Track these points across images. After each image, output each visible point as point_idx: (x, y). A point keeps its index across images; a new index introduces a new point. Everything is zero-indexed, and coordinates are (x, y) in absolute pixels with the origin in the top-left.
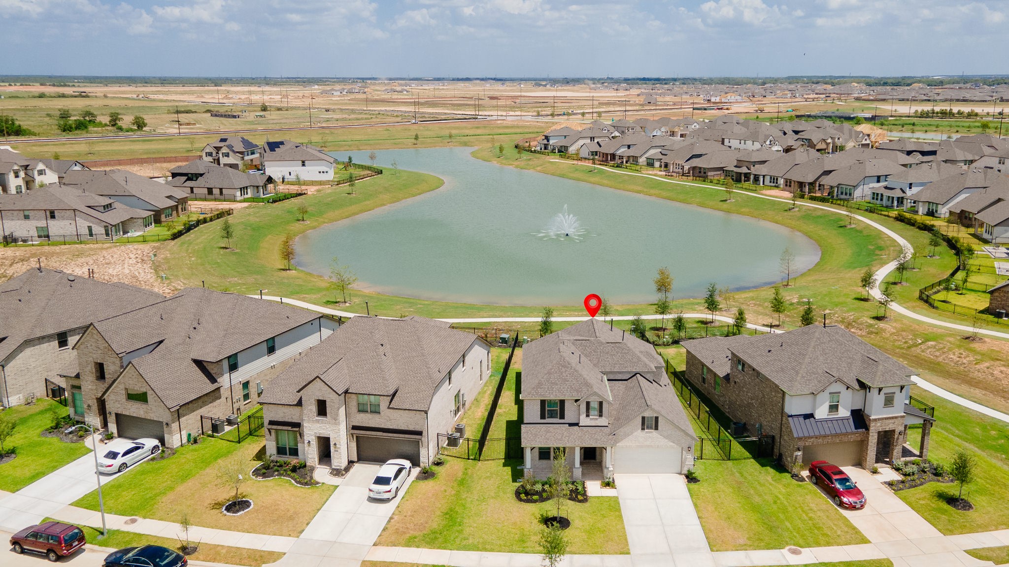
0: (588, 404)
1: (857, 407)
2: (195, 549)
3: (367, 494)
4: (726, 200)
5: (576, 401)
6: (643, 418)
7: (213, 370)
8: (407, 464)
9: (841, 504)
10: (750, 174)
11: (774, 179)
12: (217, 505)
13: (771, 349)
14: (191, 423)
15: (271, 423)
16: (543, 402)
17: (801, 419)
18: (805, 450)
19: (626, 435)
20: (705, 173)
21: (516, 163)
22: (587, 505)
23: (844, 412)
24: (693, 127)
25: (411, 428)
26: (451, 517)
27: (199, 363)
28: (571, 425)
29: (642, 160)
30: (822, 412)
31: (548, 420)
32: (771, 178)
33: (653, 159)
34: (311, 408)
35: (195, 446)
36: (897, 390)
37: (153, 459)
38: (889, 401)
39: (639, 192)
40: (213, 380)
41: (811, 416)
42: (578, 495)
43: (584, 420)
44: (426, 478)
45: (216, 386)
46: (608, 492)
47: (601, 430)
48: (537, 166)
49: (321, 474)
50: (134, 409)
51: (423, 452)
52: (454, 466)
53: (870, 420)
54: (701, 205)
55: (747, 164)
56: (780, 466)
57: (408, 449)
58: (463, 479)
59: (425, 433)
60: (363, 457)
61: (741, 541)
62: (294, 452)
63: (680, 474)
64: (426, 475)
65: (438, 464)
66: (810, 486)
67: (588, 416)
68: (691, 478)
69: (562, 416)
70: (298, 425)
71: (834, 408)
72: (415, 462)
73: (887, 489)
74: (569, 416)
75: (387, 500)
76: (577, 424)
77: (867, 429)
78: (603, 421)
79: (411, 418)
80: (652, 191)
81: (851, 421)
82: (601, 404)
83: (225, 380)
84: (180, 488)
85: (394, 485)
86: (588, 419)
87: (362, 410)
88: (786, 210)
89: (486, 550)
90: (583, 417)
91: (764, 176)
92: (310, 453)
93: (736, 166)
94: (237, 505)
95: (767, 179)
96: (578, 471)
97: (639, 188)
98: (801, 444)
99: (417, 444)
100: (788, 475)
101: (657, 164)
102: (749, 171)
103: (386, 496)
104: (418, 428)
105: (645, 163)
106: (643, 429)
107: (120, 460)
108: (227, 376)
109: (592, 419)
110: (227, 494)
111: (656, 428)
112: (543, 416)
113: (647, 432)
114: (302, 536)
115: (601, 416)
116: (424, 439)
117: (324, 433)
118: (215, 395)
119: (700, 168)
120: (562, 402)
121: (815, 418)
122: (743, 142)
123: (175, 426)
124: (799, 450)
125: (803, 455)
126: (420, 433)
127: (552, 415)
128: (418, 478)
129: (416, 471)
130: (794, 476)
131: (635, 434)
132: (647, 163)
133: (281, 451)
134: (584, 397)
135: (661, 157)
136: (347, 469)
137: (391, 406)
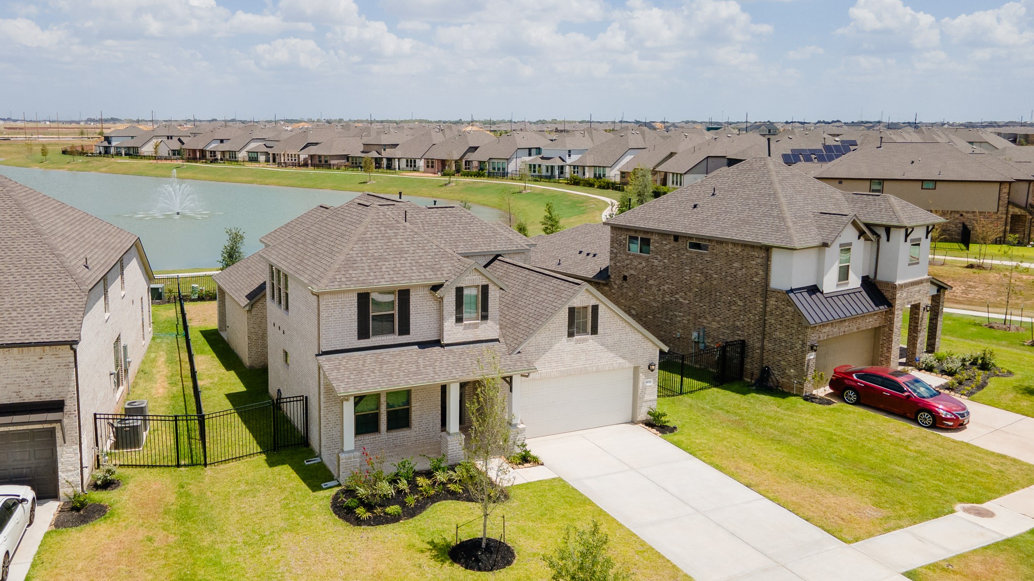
0: (459, 291)
5: (435, 288)
6: (572, 311)
8: (25, 493)
16: (363, 299)
17: (806, 294)
18: (818, 348)
19: (542, 351)
23: (854, 282)
25: (29, 396)
28: (423, 345)
30: (830, 284)
31: (374, 341)
36: (924, 235)
41: (817, 289)
43: (452, 332)
44: (84, 520)
47: (488, 349)
51: (67, 458)
53: (894, 287)
59: (70, 405)
63: (633, 422)
64: (78, 513)
65: (107, 485)
66: (838, 406)
67: (459, 320)
68: (659, 425)
69: (405, 329)
71: (844, 274)
72: (46, 488)
74: (420, 327)
76: (437, 343)
77: (890, 305)
78: (489, 329)
79: (27, 369)
81: (866, 294)
82: (484, 291)
86: (460, 327)
90: (449, 323)
99: (48, 440)
104: (49, 395)
106: (571, 335)
109: (467, 327)
111: (594, 331)
112: (363, 333)
113: (577, 342)
115: (485, 317)
116: (69, 422)
120: (404, 295)
121: (822, 293)
124: (810, 348)
125: (817, 358)
126: (57, 406)
127: (385, 324)
128: (59, 524)
129: (49, 511)
130: (806, 399)
131: (557, 346)
134: (450, 275)
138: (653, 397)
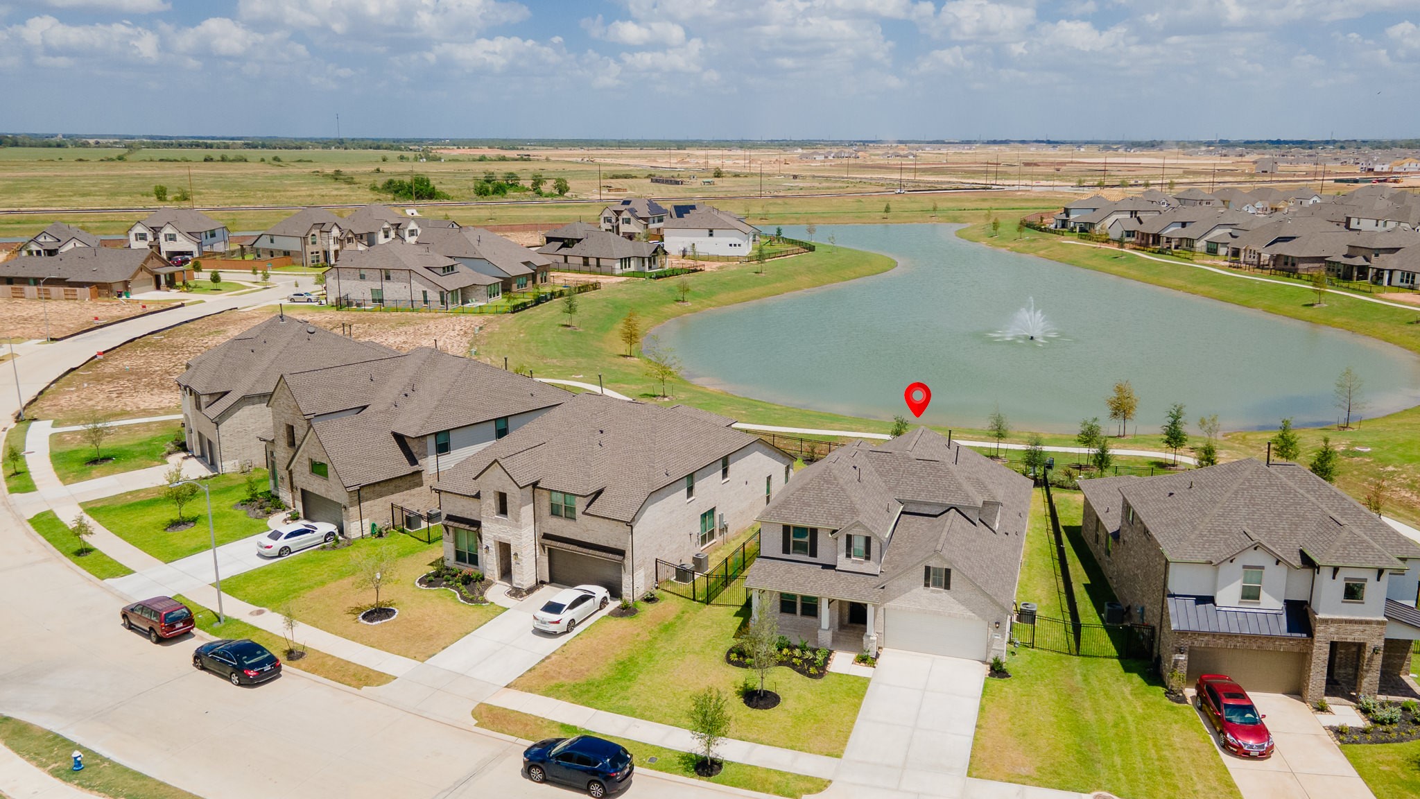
0: (849, 538)
1: (1299, 595)
2: (302, 655)
3: (532, 622)
4: (1312, 305)
5: (834, 532)
6: (928, 569)
7: (415, 449)
8: (600, 592)
9: (1226, 746)
10: (1367, 267)
11: (1408, 276)
12: (357, 610)
13: (1175, 492)
14: (378, 510)
15: (449, 518)
16: (786, 529)
17: (1191, 601)
18: (1192, 653)
19: (903, 592)
20: (1293, 265)
21: (1012, 245)
22: (820, 682)
23: (1271, 603)
24: (1311, 202)
25: (612, 545)
26: (625, 670)
27: (400, 439)
28: (825, 566)
29: (1201, 245)
30: (1228, 596)
31: (792, 556)
32: (1403, 273)
33: (1217, 243)
34: (491, 503)
35: (378, 540)
36: (1371, 576)
37: (324, 548)
38: (1353, 592)
39: (1178, 288)
40: (413, 460)
41: (1211, 600)
42: (813, 668)
43: (843, 562)
44: (622, 616)
45: (416, 468)
46: (863, 671)
47: (866, 579)
48: (1042, 250)
49: (497, 592)
50: (316, 486)
51: (626, 580)
52: (670, 605)
53: (1315, 619)
54: (1268, 310)
55: (1364, 252)
56: (1154, 674)
57: (609, 573)
58: (671, 624)
59: (628, 554)
60: (557, 578)
61: (1024, 771)
62: (474, 560)
63: (984, 662)
64: (627, 611)
65: (650, 599)
66: (1190, 711)
67: (848, 556)
68: (997, 670)
69: (814, 553)
70: (477, 524)
71: (1251, 594)
72: (615, 592)
73: (1330, 739)
74: (823, 555)
75: (553, 635)
76: (833, 567)
77: (1311, 634)
78: (870, 567)
79: (611, 530)
80: (1200, 288)
81: (1284, 618)
82: (868, 540)
83: (430, 464)
84: (332, 586)
85: (566, 616)
86: (849, 561)
87: (555, 511)
88: (1412, 323)
90: (842, 556)
91: (1391, 272)
92: (490, 563)
93: (1345, 256)
94: (379, 612)
95: (1397, 277)
96: (825, 637)
97: (1180, 283)
98: (1185, 642)
99: (619, 566)
100: (1161, 690)
101: (1222, 251)
102: (1368, 264)
103: (552, 628)
104: (620, 546)
105: (1204, 250)
106: (927, 585)
107: (282, 542)
108: (432, 459)
109: (854, 562)
110: (369, 600)
111: (947, 586)
112: (786, 550)
113: (932, 591)
114: (431, 660)
115: (868, 558)
116: (628, 562)
117: (505, 538)
118: (414, 479)
119: (1287, 257)
120: (814, 532)
121: (1215, 605)
122: (1381, 223)
123: (354, 511)
124: (1180, 651)
125: (1189, 661)
126: (622, 553)
127: (800, 548)
128: (611, 613)
129: (613, 605)
130: (1170, 693)
131: (915, 591)
132: (1208, 249)
133: (460, 556)
134: (844, 525)
135: (1230, 239)
136: (530, 591)
137: (587, 511)
138: (1000, 648)
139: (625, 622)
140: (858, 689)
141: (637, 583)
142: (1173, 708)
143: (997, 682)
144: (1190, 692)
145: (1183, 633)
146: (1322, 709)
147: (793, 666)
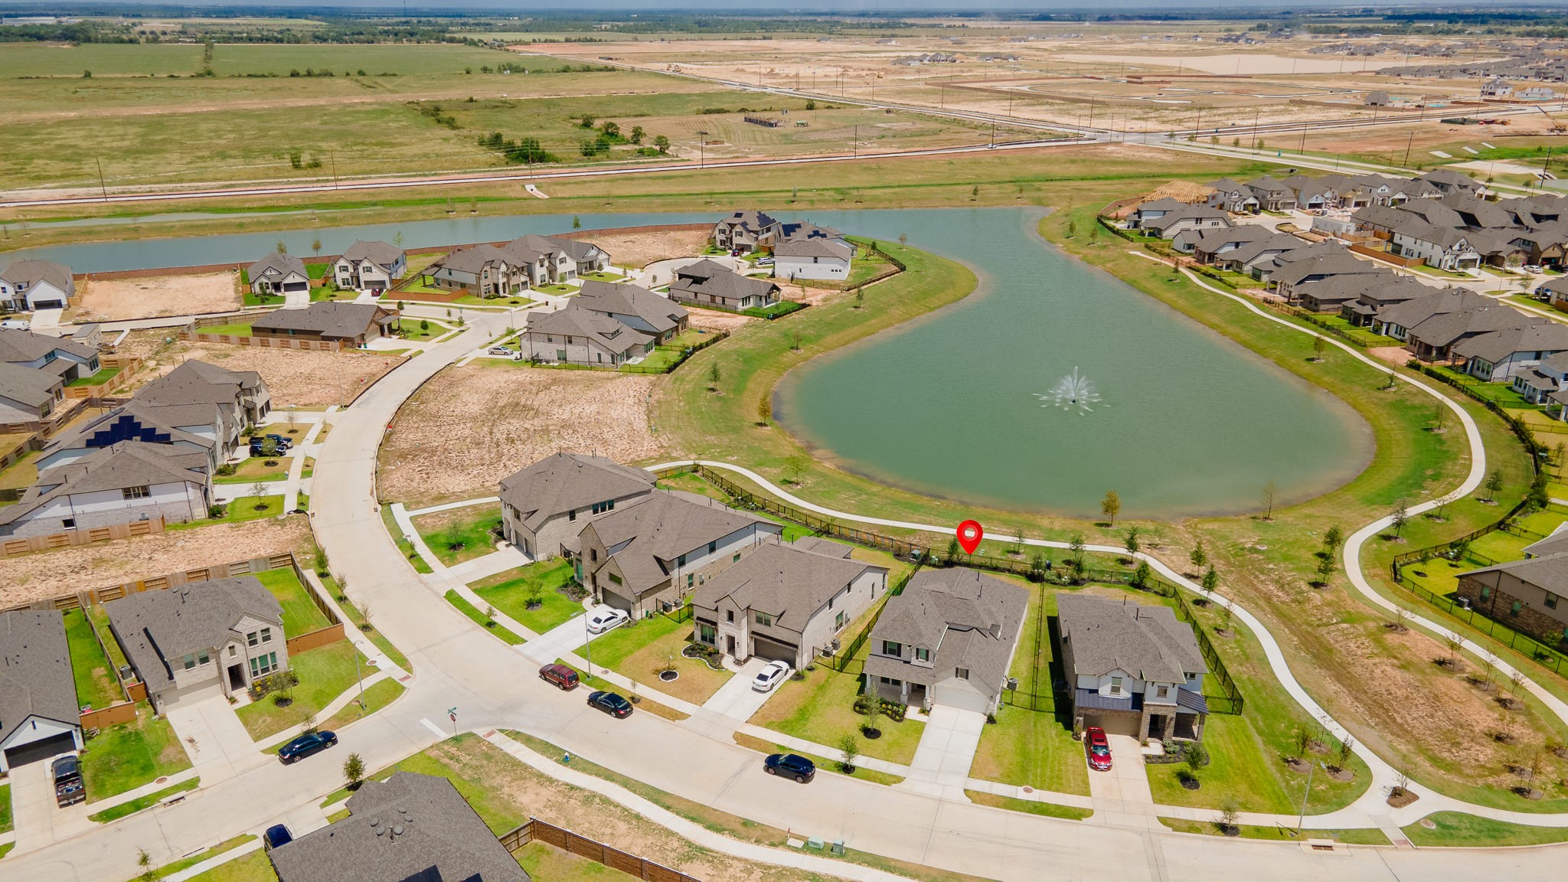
0: (918, 649)
1: (1137, 691)
2: (639, 701)
3: (752, 685)
5: (910, 646)
6: (957, 668)
7: (667, 565)
8: (785, 666)
10: (1372, 317)
12: (657, 671)
13: (1091, 627)
14: (649, 603)
15: (698, 618)
16: (885, 643)
17: (1088, 693)
18: (1085, 716)
19: (944, 678)
20: (1316, 305)
21: (1084, 251)
22: (901, 724)
23: (1125, 694)
25: (790, 642)
26: (803, 713)
27: (658, 560)
28: (905, 662)
30: (1105, 691)
31: (888, 655)
34: (725, 615)
35: (650, 621)
36: (1170, 686)
37: (622, 627)
38: (1163, 692)
40: (667, 573)
41: (1096, 691)
42: (898, 716)
43: (914, 661)
44: (797, 679)
45: (668, 577)
46: (923, 718)
47: (926, 670)
48: (1109, 261)
49: (727, 661)
50: (613, 587)
51: (798, 660)
52: (822, 673)
53: (1145, 703)
55: (1372, 302)
56: (1069, 725)
57: (788, 655)
58: (823, 685)
59: (800, 647)
60: (758, 654)
61: (994, 775)
62: (712, 641)
63: (985, 716)
64: (798, 677)
65: (811, 669)
66: (1081, 745)
67: (917, 658)
68: (991, 720)
69: (899, 655)
70: (715, 624)
71: (1115, 690)
72: (792, 665)
73: (1142, 761)
74: (904, 656)
75: (764, 692)
76: (909, 663)
77: (1142, 710)
78: (928, 664)
79: (791, 635)
81: (1130, 702)
82: (927, 651)
83: (675, 574)
84: (637, 653)
85: (770, 682)
86: (917, 661)
87: (759, 620)
88: (1377, 389)
89: (815, 741)
90: (914, 658)
91: (1389, 324)
92: (722, 645)
93: (1358, 302)
94: (669, 674)
95: (1393, 328)
96: (904, 698)
98: (1082, 711)
99: (795, 653)
100: (1070, 733)
101: (1265, 278)
103: (763, 689)
104: (795, 643)
105: (1250, 273)
106: (957, 676)
107: (602, 625)
108: (676, 570)
109: (920, 661)
110: (662, 665)
111: (967, 678)
112: (885, 652)
113: (960, 679)
114: (704, 706)
115: (927, 660)
116: (799, 651)
117: (732, 634)
118: (667, 584)
119: (1311, 297)
120: (899, 645)
121: (1098, 694)
123: (639, 604)
124: (1080, 715)
125: (1084, 720)
126: (796, 647)
127: (892, 652)
128: (791, 678)
129: (792, 672)
130: (1074, 734)
131: (950, 678)
132: (1253, 274)
133: (704, 638)
134: (916, 644)
135: (1273, 268)
136: (745, 661)
137: (777, 624)
138: (994, 709)
139: (798, 684)
140: (920, 728)
141: (803, 661)
142: (1072, 743)
143: (990, 726)
144: (1084, 734)
145: (1082, 708)
146: (1145, 745)
147: (888, 714)
